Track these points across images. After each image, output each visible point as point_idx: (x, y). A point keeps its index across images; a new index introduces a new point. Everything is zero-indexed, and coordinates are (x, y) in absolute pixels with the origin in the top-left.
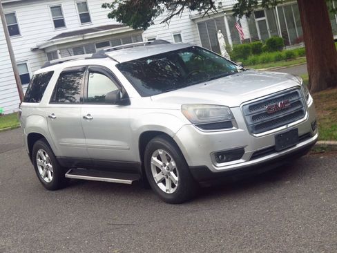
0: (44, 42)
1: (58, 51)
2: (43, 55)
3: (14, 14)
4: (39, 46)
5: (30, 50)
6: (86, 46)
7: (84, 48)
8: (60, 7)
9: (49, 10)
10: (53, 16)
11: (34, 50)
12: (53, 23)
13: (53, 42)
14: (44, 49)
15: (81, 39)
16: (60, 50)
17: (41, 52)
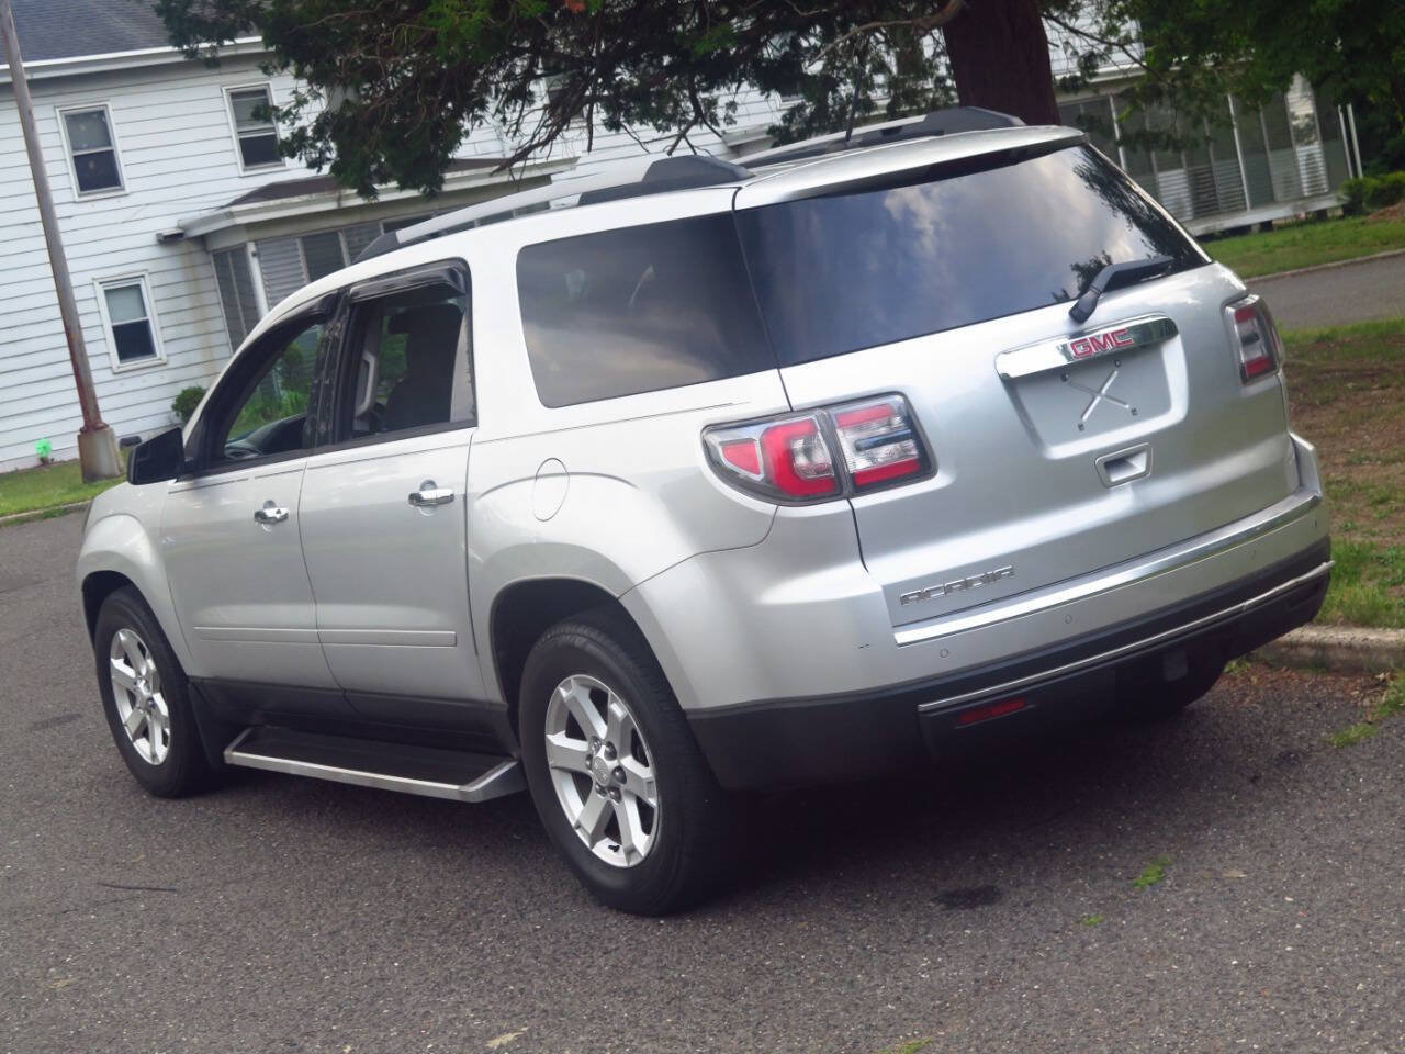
0: (206, 214)
1: (251, 248)
2: (199, 258)
3: (101, 114)
4: (186, 228)
5: (151, 239)
6: (348, 230)
7: (342, 238)
8: (263, 92)
9: (226, 103)
10: (239, 122)
11: (167, 241)
12: (236, 146)
13: (231, 215)
14: (202, 240)
15: (332, 206)
16: (256, 242)
17: (193, 248)
